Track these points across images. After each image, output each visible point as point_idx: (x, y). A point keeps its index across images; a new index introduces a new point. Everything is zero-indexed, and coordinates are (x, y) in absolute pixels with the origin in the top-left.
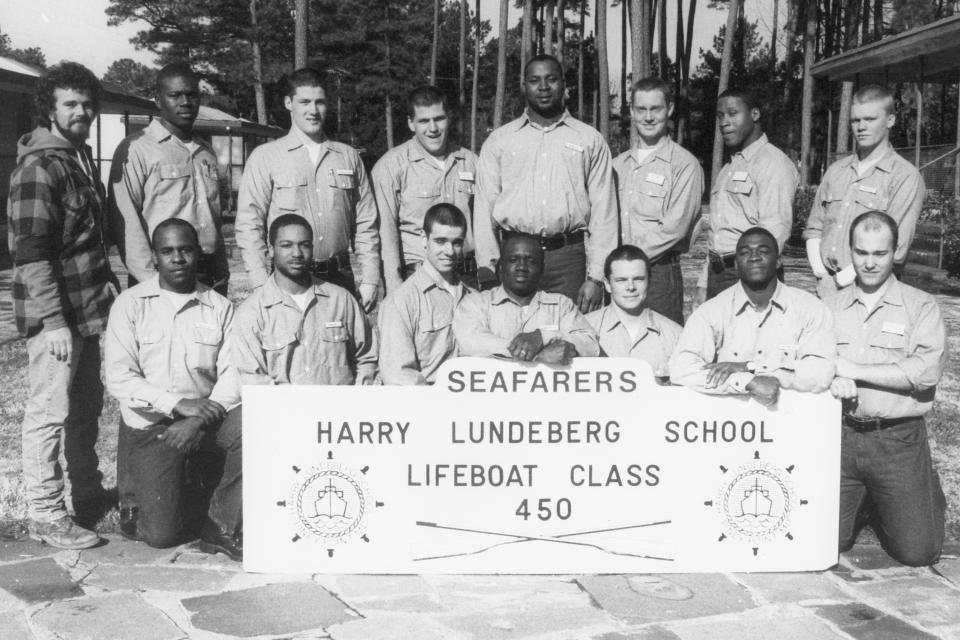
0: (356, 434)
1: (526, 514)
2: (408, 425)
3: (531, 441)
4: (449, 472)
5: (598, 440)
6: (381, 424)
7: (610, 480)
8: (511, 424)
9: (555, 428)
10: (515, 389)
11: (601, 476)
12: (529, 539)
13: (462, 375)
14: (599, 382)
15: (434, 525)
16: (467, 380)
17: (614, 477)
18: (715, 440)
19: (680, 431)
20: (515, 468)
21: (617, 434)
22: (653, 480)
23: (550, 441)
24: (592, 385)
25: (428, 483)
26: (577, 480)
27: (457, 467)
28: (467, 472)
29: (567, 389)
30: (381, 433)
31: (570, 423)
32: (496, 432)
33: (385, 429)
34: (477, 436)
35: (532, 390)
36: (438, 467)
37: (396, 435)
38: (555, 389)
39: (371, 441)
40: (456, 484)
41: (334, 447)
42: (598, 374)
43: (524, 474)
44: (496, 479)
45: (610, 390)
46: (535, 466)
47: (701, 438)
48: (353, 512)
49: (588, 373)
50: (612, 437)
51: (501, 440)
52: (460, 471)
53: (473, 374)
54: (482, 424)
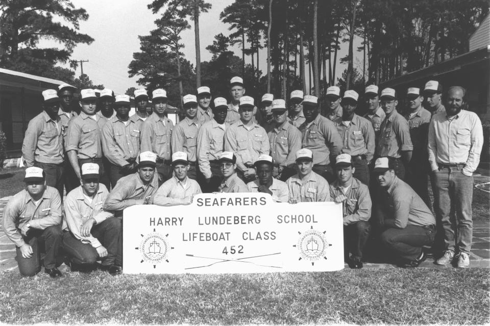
0: (164, 222)
1: (226, 253)
2: (182, 218)
3: (228, 223)
4: (198, 236)
5: (252, 223)
6: (173, 218)
7: (257, 238)
8: (220, 217)
9: (236, 218)
10: (221, 205)
11: (254, 236)
12: (228, 260)
13: (202, 200)
14: (252, 202)
15: (192, 256)
16: (204, 202)
17: (259, 236)
18: (296, 222)
19: (283, 219)
20: (222, 234)
21: (259, 221)
22: (273, 238)
23: (235, 223)
24: (250, 202)
25: (190, 240)
26: (245, 238)
27: (200, 234)
28: (204, 236)
29: (241, 204)
30: (173, 222)
31: (242, 217)
32: (215, 221)
33: (174, 220)
34: (208, 222)
35: (228, 205)
36: (194, 234)
37: (178, 222)
38: (236, 205)
39: (169, 225)
40: (200, 240)
41: (156, 227)
42: (252, 198)
43: (225, 236)
44: (215, 238)
45: (256, 204)
46: (229, 233)
47: (291, 221)
48: (163, 251)
49: (248, 198)
50: (258, 222)
51: (217, 224)
52: (202, 235)
53: (206, 199)
54: (210, 218)
